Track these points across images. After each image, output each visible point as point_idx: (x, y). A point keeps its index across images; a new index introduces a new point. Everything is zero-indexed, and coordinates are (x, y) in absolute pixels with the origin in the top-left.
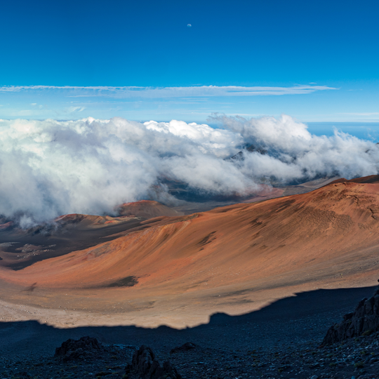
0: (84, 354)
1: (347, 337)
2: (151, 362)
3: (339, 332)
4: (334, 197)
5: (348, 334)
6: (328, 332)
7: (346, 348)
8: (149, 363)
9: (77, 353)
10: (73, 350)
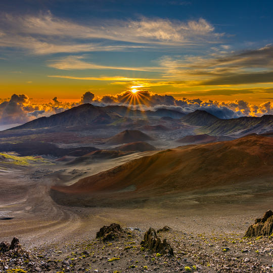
0: (114, 235)
1: (261, 235)
2: (156, 239)
3: (256, 230)
4: (248, 144)
5: (262, 232)
6: (249, 228)
7: (262, 242)
8: (155, 240)
9: (110, 235)
10: (107, 233)
